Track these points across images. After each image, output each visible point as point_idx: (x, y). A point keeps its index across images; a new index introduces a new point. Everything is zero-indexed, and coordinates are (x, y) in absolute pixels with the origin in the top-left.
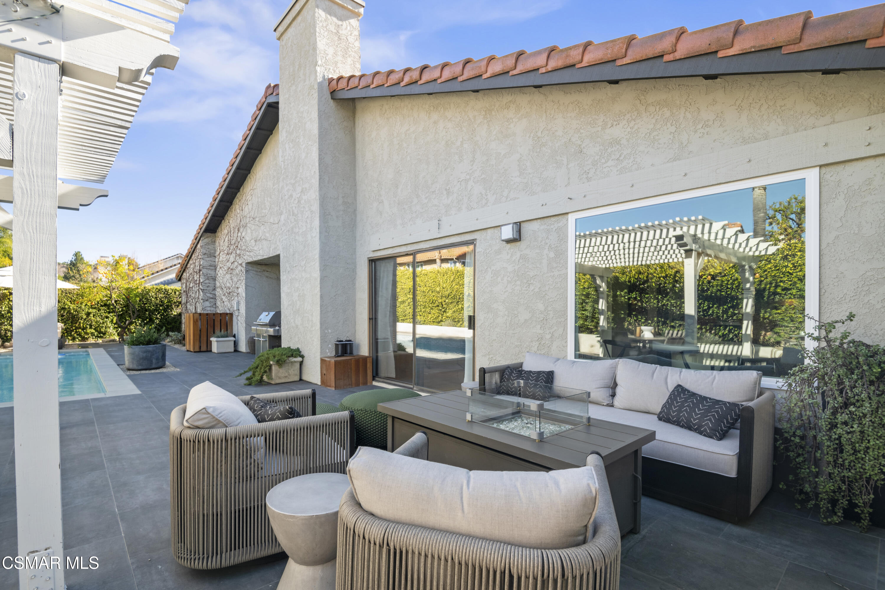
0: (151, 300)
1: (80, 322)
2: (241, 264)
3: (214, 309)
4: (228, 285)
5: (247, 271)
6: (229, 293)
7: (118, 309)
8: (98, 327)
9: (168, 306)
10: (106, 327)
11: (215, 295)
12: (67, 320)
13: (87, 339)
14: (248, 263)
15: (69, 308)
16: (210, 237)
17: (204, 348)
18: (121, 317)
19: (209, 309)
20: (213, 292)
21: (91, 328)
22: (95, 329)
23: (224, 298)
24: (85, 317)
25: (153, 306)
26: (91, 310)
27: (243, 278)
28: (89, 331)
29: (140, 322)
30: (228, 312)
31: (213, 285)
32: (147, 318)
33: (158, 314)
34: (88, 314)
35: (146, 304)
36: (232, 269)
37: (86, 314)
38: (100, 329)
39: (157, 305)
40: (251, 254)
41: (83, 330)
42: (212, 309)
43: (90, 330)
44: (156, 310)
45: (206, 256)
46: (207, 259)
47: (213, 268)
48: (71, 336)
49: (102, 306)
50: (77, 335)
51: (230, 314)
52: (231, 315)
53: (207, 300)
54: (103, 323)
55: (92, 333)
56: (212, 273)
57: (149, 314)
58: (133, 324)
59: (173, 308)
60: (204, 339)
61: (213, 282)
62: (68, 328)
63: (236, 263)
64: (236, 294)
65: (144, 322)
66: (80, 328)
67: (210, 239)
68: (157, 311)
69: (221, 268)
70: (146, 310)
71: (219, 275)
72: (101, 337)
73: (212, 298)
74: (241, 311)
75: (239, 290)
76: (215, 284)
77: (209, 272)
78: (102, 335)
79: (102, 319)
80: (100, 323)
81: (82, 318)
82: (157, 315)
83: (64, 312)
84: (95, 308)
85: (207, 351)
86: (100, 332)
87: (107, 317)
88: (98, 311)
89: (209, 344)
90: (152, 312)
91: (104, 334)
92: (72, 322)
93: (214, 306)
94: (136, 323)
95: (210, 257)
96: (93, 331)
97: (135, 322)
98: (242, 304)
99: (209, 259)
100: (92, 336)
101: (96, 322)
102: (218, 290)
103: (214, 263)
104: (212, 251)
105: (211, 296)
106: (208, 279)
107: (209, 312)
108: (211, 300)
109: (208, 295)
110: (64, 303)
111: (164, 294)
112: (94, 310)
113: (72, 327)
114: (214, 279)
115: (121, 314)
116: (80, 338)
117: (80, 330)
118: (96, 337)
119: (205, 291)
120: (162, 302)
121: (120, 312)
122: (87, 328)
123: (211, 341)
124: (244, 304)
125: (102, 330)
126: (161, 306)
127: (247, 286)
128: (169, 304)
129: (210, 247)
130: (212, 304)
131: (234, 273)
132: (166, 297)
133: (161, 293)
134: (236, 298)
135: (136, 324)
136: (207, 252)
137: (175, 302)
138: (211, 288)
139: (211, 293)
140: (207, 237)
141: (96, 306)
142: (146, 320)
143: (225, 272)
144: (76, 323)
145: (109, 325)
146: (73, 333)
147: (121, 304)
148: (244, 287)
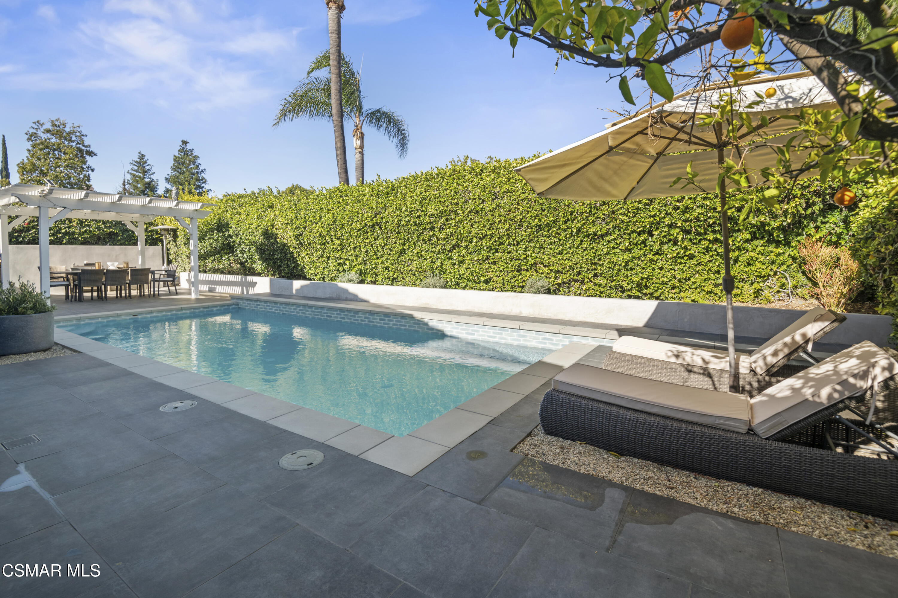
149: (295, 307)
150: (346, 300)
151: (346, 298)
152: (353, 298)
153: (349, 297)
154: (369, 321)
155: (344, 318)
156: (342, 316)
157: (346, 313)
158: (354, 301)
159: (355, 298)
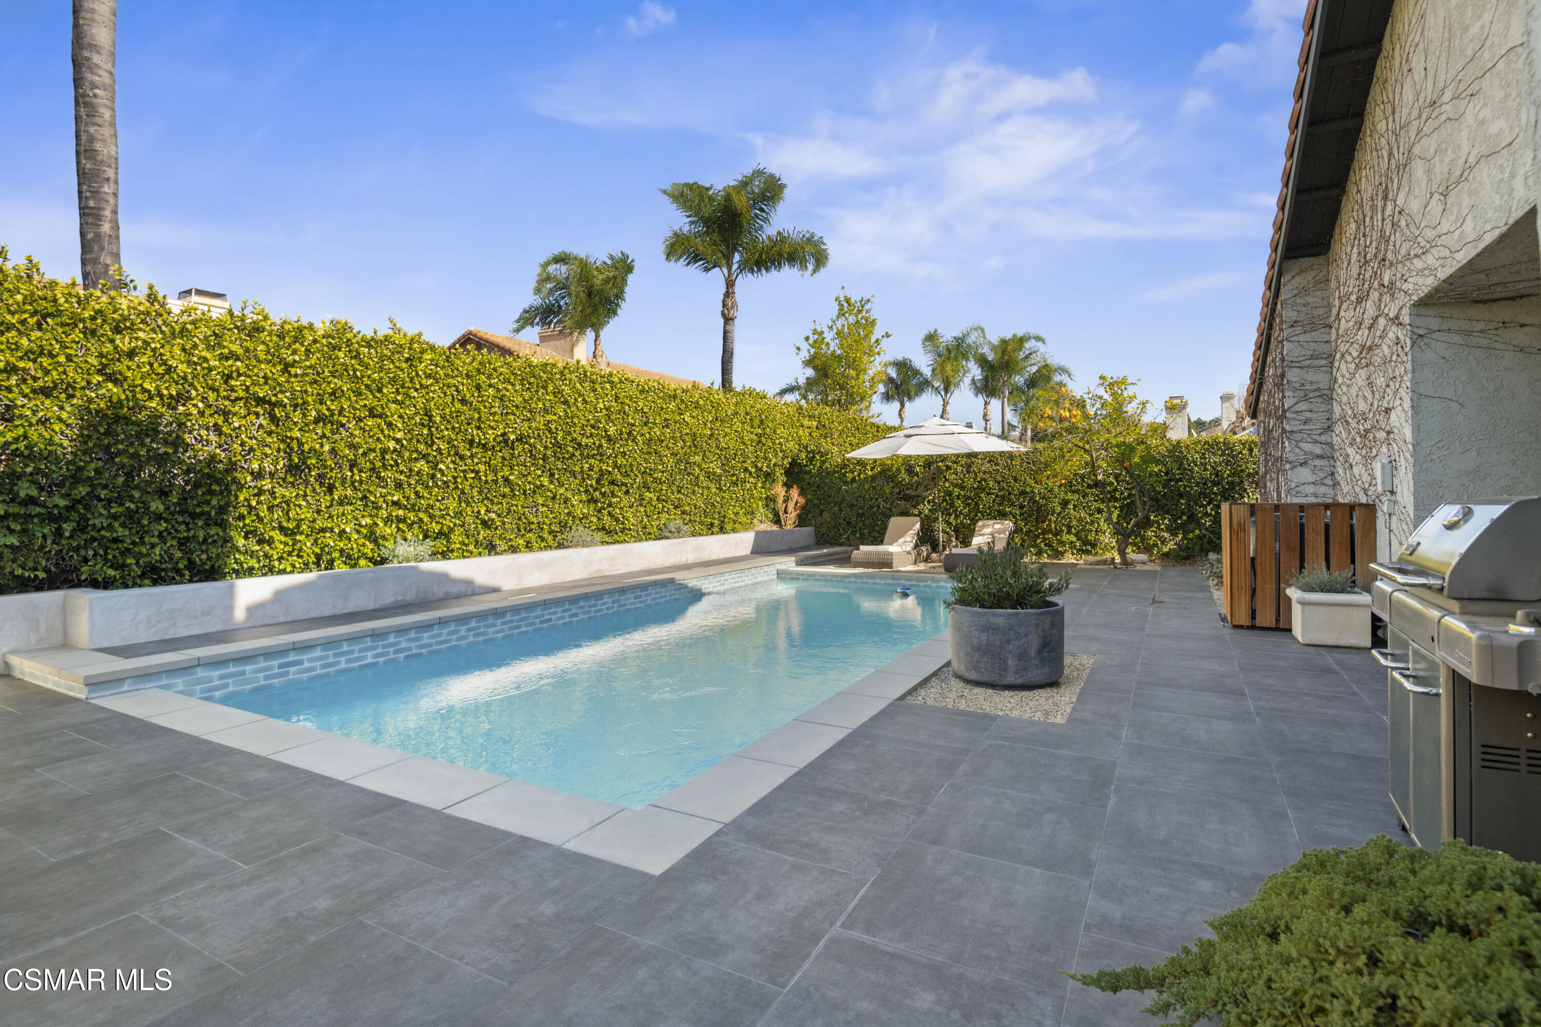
0: (1191, 470)
1: (1050, 520)
2: (1396, 320)
3: (1330, 491)
4: (1362, 406)
5: (1417, 338)
6: (1365, 435)
7: (1122, 494)
8: (1082, 530)
9: (1232, 484)
10: (1097, 531)
11: (1331, 445)
12: (1030, 516)
13: (1062, 554)
14: (1423, 304)
15: (1032, 492)
16: (1311, 268)
17: (1266, 618)
18: (1127, 510)
19: (1310, 489)
20: (1323, 438)
21: (1069, 532)
22: (1076, 535)
23: (1351, 451)
24: (1059, 509)
25: (1197, 484)
26: (1070, 496)
27: (1403, 368)
28: (1066, 537)
29: (1166, 521)
30: (1364, 500)
31: (1323, 416)
32: (1183, 514)
33: (1209, 503)
34: (1065, 504)
35: (1180, 480)
36: (1370, 349)
37: (1060, 504)
38: (1086, 536)
39: (1205, 484)
40: (1430, 260)
41: (1055, 535)
42: (1322, 490)
43: (1068, 536)
44: (1202, 494)
45: (1299, 330)
46: (1302, 338)
47: (1324, 362)
48: (1035, 546)
49: (1089, 487)
50: (1046, 545)
51: (1367, 506)
52: (1370, 509)
53: (1304, 464)
54: (1092, 523)
55: (1072, 542)
56: (1321, 379)
57: (1188, 504)
58: (1152, 526)
59: (1245, 490)
60: (1266, 588)
61: (1324, 407)
62: (1031, 531)
63: (1382, 321)
64: (1383, 435)
65: (1176, 521)
66: (1050, 531)
67: (1310, 276)
68: (1205, 496)
69: (1343, 355)
70: (1181, 496)
71: (1340, 381)
72: (1088, 552)
73: (1321, 457)
74: (1399, 498)
75: (1393, 416)
76: (1331, 411)
77: (1311, 376)
78: (1089, 548)
79: (1090, 515)
80: (1087, 523)
81: (1053, 512)
82: (1205, 506)
83: (1024, 501)
84: (1076, 492)
85: (1277, 629)
86: (1086, 542)
87: (1100, 511)
88: (1083, 497)
89: (1282, 606)
90: (1194, 500)
91: (1094, 546)
92: (1037, 520)
93: (1329, 482)
94: (1159, 525)
95: (1313, 330)
96: (1074, 539)
97: (1157, 522)
98: (1402, 471)
99: (1308, 337)
100: (1071, 548)
101: (1078, 521)
102: (1339, 428)
103: (1327, 346)
104: (1320, 311)
105: (1318, 450)
106: (1306, 398)
107: (1312, 500)
108: (1318, 462)
109: (1307, 447)
110: (1025, 483)
111: (1224, 452)
112: (1076, 496)
113: (1036, 530)
114: (1328, 397)
115: (1128, 503)
116: (1049, 552)
117: (1050, 536)
118: (1078, 550)
119: (1298, 436)
120: (1217, 476)
121: (1125, 499)
122: (1062, 531)
123: (1289, 600)
124: (1411, 469)
125: (1089, 538)
126: (1215, 484)
127: (1418, 397)
128: (1237, 479)
129: (1310, 299)
130: (1322, 475)
131: (1377, 360)
132: (1227, 463)
133: (1214, 454)
134: (1384, 449)
135: (1158, 527)
136: (1302, 317)
137: (1249, 475)
138: (1316, 427)
139: (1316, 442)
140: (1299, 274)
141: (1079, 487)
142: (1180, 518)
143: (1353, 366)
144: (1044, 522)
145: (1104, 526)
146: (1039, 541)
147: (1128, 483)
148: (1407, 404)
149: (453, 627)
150: (459, 597)
151: (447, 593)
152: (463, 589)
153: (454, 589)
154: (620, 606)
155: (576, 615)
156: (574, 611)
157: (581, 604)
158: (466, 596)
159: (469, 590)
